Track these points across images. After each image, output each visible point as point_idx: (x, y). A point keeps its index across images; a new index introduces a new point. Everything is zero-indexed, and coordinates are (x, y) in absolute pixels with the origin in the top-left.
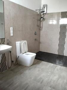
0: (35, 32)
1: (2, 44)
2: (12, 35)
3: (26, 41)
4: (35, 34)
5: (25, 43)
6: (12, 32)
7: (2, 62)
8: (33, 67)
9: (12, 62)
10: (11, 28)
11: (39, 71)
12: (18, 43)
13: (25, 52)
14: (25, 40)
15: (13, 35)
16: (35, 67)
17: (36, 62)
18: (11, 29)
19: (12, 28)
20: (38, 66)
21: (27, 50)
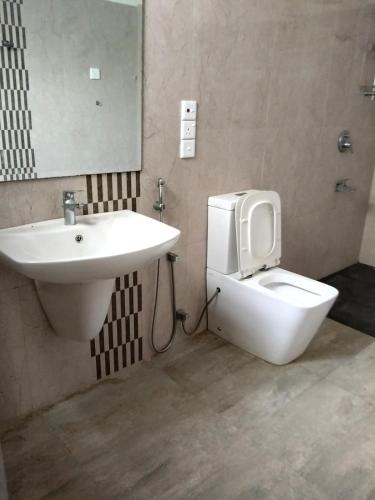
0: (346, 137)
1: (125, 207)
2: (186, 149)
3: (273, 198)
4: (343, 149)
5: (270, 207)
6: (187, 128)
7: (114, 317)
8: (308, 372)
9: (178, 317)
10: (184, 104)
11: (347, 412)
12: (220, 208)
13: (263, 269)
14: (267, 188)
15: (192, 154)
16: (322, 379)
17: (332, 336)
18: (183, 114)
19: (192, 104)
20: (341, 369)
21: (279, 255)
